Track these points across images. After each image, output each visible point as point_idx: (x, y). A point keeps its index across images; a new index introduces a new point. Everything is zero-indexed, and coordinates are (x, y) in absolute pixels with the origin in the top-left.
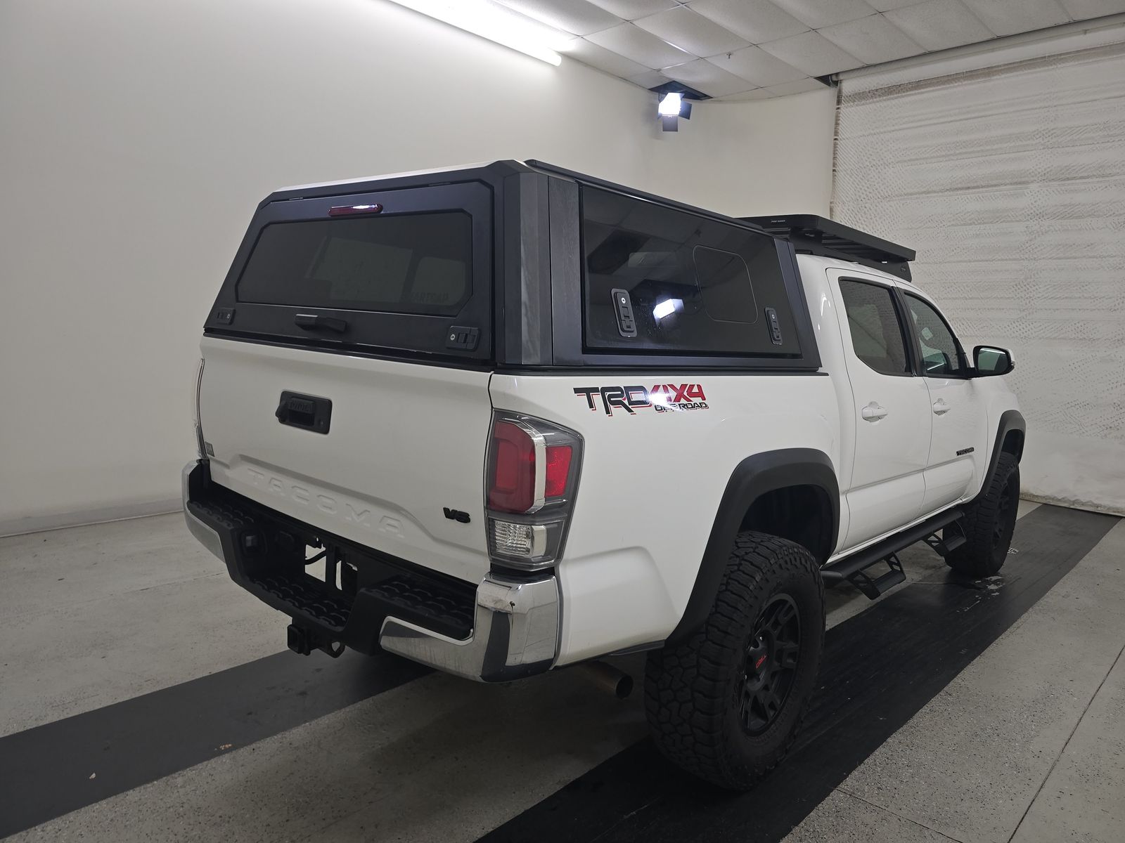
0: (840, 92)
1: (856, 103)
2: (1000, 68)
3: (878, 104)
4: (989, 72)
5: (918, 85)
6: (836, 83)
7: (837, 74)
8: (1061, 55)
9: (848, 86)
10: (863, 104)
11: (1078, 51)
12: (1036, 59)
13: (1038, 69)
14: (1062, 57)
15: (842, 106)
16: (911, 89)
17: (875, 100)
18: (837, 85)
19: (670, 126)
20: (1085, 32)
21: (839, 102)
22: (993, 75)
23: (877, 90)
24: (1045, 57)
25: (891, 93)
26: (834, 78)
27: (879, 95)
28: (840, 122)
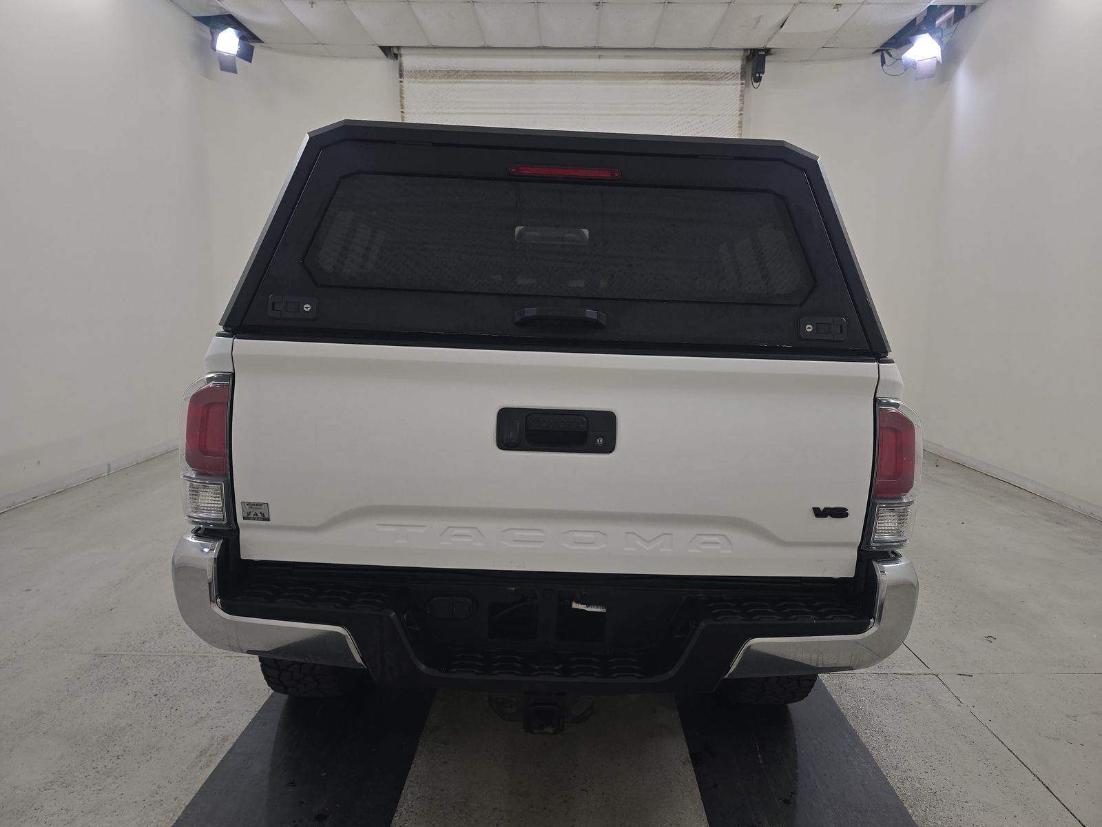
0: (401, 65)
1: (418, 80)
2: (539, 74)
3: (440, 86)
4: (531, 75)
5: (474, 74)
6: (396, 56)
7: (398, 48)
8: (584, 72)
9: (409, 61)
10: (425, 83)
11: (596, 72)
12: (567, 72)
13: (568, 81)
14: (585, 74)
15: (404, 80)
16: (467, 77)
17: (436, 80)
18: (397, 59)
19: (228, 66)
20: (600, 57)
21: (401, 76)
22: (535, 79)
23: (437, 71)
24: (572, 72)
25: (449, 77)
26: (396, 51)
27: (440, 77)
28: (404, 95)
